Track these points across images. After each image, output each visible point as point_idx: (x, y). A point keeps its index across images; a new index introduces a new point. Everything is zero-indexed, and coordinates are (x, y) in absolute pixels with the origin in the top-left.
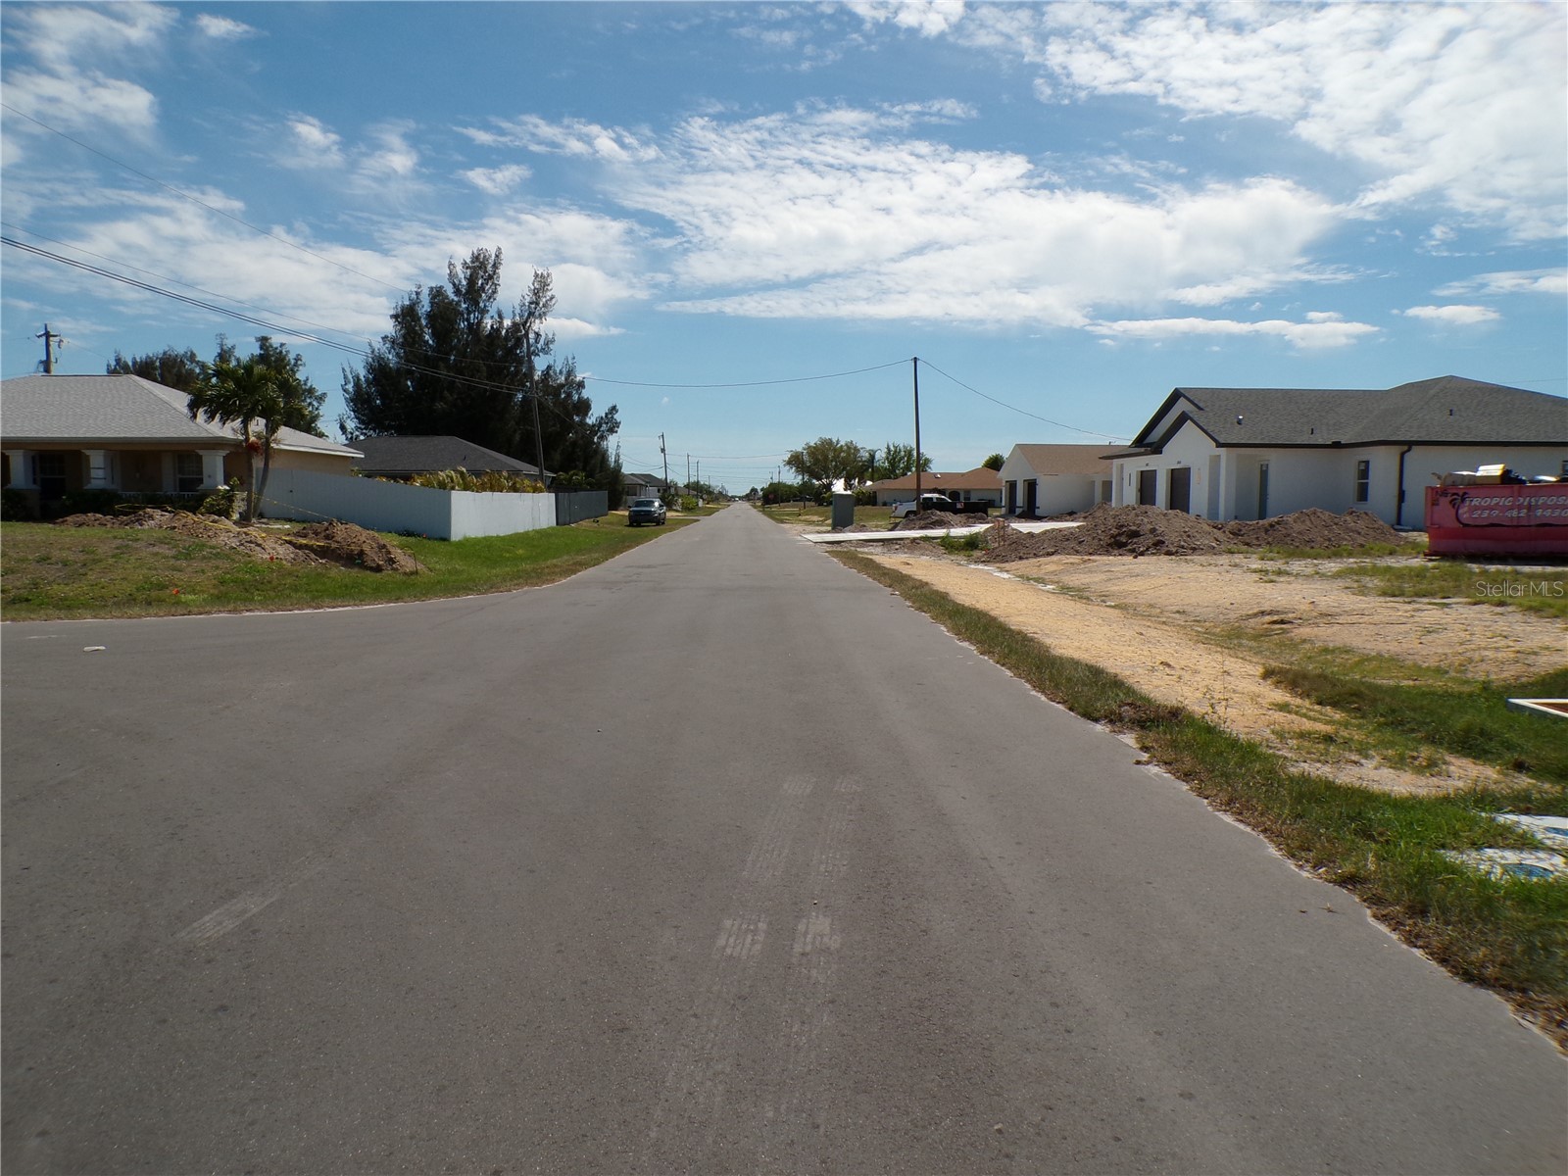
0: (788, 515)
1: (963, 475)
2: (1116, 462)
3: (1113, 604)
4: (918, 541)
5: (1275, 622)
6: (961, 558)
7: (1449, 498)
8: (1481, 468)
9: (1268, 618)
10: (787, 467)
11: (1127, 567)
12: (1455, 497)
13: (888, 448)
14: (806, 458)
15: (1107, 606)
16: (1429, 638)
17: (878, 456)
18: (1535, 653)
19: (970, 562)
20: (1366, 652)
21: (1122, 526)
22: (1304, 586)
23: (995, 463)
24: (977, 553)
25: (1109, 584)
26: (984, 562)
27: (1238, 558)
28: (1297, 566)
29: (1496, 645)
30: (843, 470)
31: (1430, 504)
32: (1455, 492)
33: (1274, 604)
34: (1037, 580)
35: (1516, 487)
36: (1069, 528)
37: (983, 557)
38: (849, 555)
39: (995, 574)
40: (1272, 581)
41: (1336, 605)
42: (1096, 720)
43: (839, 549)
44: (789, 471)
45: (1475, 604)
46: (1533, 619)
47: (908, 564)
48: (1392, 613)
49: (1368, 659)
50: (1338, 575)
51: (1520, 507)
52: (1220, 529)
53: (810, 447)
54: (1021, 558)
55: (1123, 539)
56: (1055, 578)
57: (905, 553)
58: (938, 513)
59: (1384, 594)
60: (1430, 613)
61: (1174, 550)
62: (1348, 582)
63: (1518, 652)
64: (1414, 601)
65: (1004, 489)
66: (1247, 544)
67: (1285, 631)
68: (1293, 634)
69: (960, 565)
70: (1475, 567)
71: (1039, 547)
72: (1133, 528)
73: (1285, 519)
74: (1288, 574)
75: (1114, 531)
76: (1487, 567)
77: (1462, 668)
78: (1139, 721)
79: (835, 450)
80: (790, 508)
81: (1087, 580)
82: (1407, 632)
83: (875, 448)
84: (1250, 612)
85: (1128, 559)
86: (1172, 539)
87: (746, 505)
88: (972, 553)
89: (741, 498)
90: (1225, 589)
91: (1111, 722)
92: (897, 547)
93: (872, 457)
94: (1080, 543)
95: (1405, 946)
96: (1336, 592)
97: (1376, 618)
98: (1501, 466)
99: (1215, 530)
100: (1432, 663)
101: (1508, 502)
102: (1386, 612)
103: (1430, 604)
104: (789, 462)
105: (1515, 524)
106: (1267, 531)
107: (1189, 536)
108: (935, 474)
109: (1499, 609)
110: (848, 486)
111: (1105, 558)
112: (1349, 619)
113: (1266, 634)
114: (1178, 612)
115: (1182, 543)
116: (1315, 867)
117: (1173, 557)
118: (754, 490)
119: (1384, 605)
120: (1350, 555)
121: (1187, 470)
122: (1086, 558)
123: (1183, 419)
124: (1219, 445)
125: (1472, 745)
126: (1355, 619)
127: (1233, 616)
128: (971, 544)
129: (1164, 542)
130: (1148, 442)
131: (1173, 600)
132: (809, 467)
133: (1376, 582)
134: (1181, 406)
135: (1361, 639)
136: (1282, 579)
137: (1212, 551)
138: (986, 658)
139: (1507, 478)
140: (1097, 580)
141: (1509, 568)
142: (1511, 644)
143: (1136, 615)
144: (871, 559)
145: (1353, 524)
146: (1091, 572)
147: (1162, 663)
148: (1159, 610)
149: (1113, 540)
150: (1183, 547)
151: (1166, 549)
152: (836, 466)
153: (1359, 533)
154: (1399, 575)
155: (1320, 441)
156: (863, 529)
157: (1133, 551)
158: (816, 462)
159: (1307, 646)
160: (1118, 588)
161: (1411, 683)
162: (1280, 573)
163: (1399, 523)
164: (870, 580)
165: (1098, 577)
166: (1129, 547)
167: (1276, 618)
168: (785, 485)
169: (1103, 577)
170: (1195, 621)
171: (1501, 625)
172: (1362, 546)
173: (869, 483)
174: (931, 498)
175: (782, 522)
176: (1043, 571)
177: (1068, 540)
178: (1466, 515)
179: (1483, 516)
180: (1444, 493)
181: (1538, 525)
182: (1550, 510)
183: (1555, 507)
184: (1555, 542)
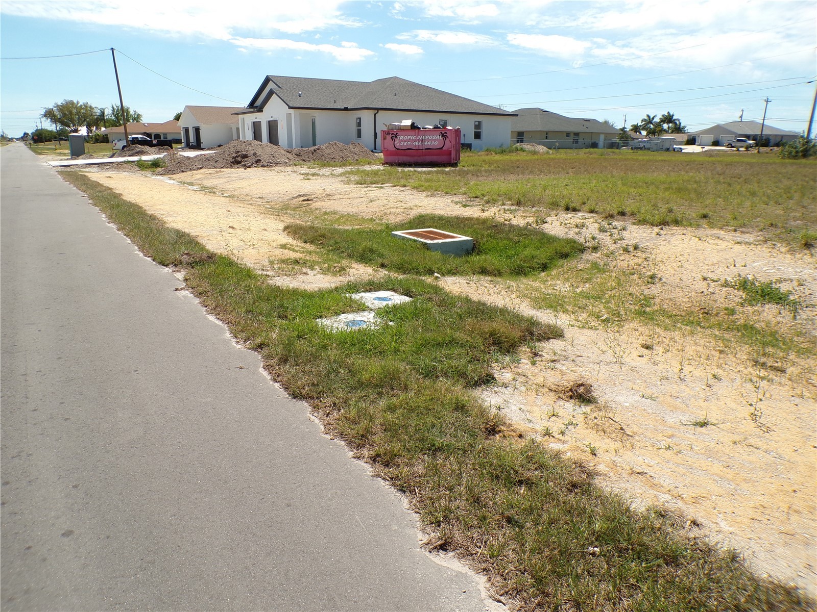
0: (48, 150)
1: (162, 124)
2: (240, 116)
3: (227, 195)
4: (121, 164)
5: (304, 200)
6: (148, 173)
7: (391, 136)
8: (403, 121)
9: (302, 198)
10: (44, 119)
11: (239, 174)
12: (393, 135)
13: (113, 107)
14: (56, 113)
15: (224, 197)
16: (371, 204)
17: (106, 113)
18: (411, 209)
19: (153, 175)
20: (343, 213)
21: (238, 152)
22: (323, 181)
23: (178, 118)
24: (159, 170)
25: (227, 184)
26: (162, 174)
27: (298, 168)
28: (325, 171)
29: (397, 206)
30: (84, 121)
31: (383, 139)
32: (393, 133)
33: (306, 191)
34: (189, 184)
35: (417, 130)
36: (210, 154)
37: (161, 171)
38: (70, 174)
39: (167, 181)
40: (308, 179)
41: (334, 190)
42: (167, 265)
43: (65, 170)
44: (46, 121)
45: (394, 186)
46: (415, 192)
47: (110, 177)
48: (358, 192)
49: (343, 216)
50: (341, 175)
51: (418, 141)
52: (290, 153)
53: (58, 106)
54: (183, 172)
55: (239, 159)
56: (199, 182)
57: (114, 171)
58: (140, 146)
59: (357, 183)
60: (374, 192)
61: (266, 164)
62: (344, 178)
63: (405, 208)
64: (369, 186)
65: (182, 132)
66: (304, 160)
67: (308, 205)
68: (312, 206)
69: (146, 177)
70: (400, 169)
71: (193, 165)
72: (244, 153)
73: (321, 147)
74: (318, 175)
75: (234, 155)
76: (404, 169)
77: (381, 218)
78: (191, 264)
79: (76, 108)
80: (51, 145)
81: (215, 183)
82: (362, 202)
83: (104, 107)
84: (294, 196)
85: (242, 170)
86: (265, 158)
87: (21, 144)
88: (155, 169)
89: (17, 139)
90: (285, 184)
91: (176, 265)
92: (108, 167)
93: (103, 113)
94: (216, 162)
95: (271, 383)
96: (336, 184)
97: (350, 196)
98: (411, 120)
99: (288, 153)
100: (369, 216)
101: (413, 138)
102: (356, 192)
103: (375, 187)
104: (45, 115)
105: (417, 148)
106: (313, 153)
107: (274, 157)
108: (144, 124)
109: (403, 189)
110: (89, 130)
111: (229, 170)
112: (339, 197)
113: (300, 207)
114: (260, 198)
115: (270, 161)
116: (245, 341)
117: (265, 168)
118: (25, 134)
119: (356, 189)
120: (350, 165)
121: (276, 121)
122: (219, 170)
123: (271, 93)
124: (290, 108)
125: (364, 258)
126: (341, 196)
127: (286, 198)
128: (155, 164)
129: (261, 161)
130: (256, 105)
131: (258, 191)
132: (60, 119)
133: (354, 178)
134: (270, 86)
135: (341, 207)
136: (314, 178)
137: (286, 164)
138: (120, 232)
139: (413, 127)
140: (221, 182)
141: (412, 169)
142: (403, 205)
143: (237, 200)
144: (85, 176)
145: (353, 149)
146: (219, 178)
147: (230, 227)
148: (250, 197)
149: (234, 160)
150: (271, 163)
151: (262, 164)
152: (79, 118)
153: (356, 154)
154: (367, 173)
155: (339, 107)
156: (91, 157)
157: (245, 165)
158: (65, 115)
159: (318, 212)
160: (231, 186)
161: (359, 227)
162: (313, 175)
163: (375, 149)
164: (75, 188)
165: (222, 181)
166: (243, 163)
167: (306, 198)
168: (47, 131)
169: (225, 180)
170: (267, 202)
171: (402, 197)
172: (357, 160)
173: (103, 129)
174: (137, 138)
175: (40, 154)
176: (194, 179)
177: (209, 160)
178: (398, 144)
179: (404, 145)
180: (388, 134)
181: (426, 149)
182: (430, 142)
183: (432, 140)
184: (432, 157)
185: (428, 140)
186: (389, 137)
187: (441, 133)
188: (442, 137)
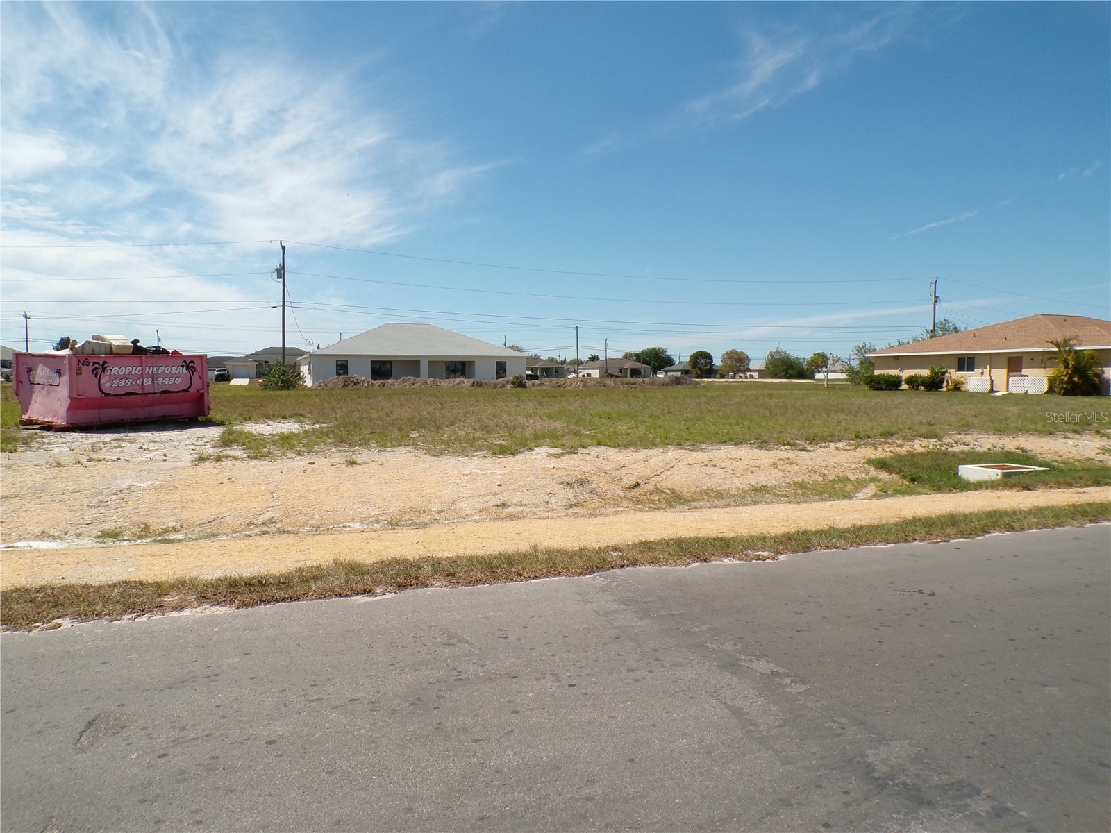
7: (91, 367)
12: (96, 366)
31: (73, 373)
32: (96, 361)
35: (143, 357)
51: (147, 377)
101: (138, 371)
105: (142, 391)
178: (108, 385)
179: (121, 386)
180: (86, 362)
181: (161, 392)
182: (167, 379)
183: (171, 375)
184: (170, 406)
185: (164, 376)
186: (87, 370)
187: (185, 362)
188: (186, 369)
